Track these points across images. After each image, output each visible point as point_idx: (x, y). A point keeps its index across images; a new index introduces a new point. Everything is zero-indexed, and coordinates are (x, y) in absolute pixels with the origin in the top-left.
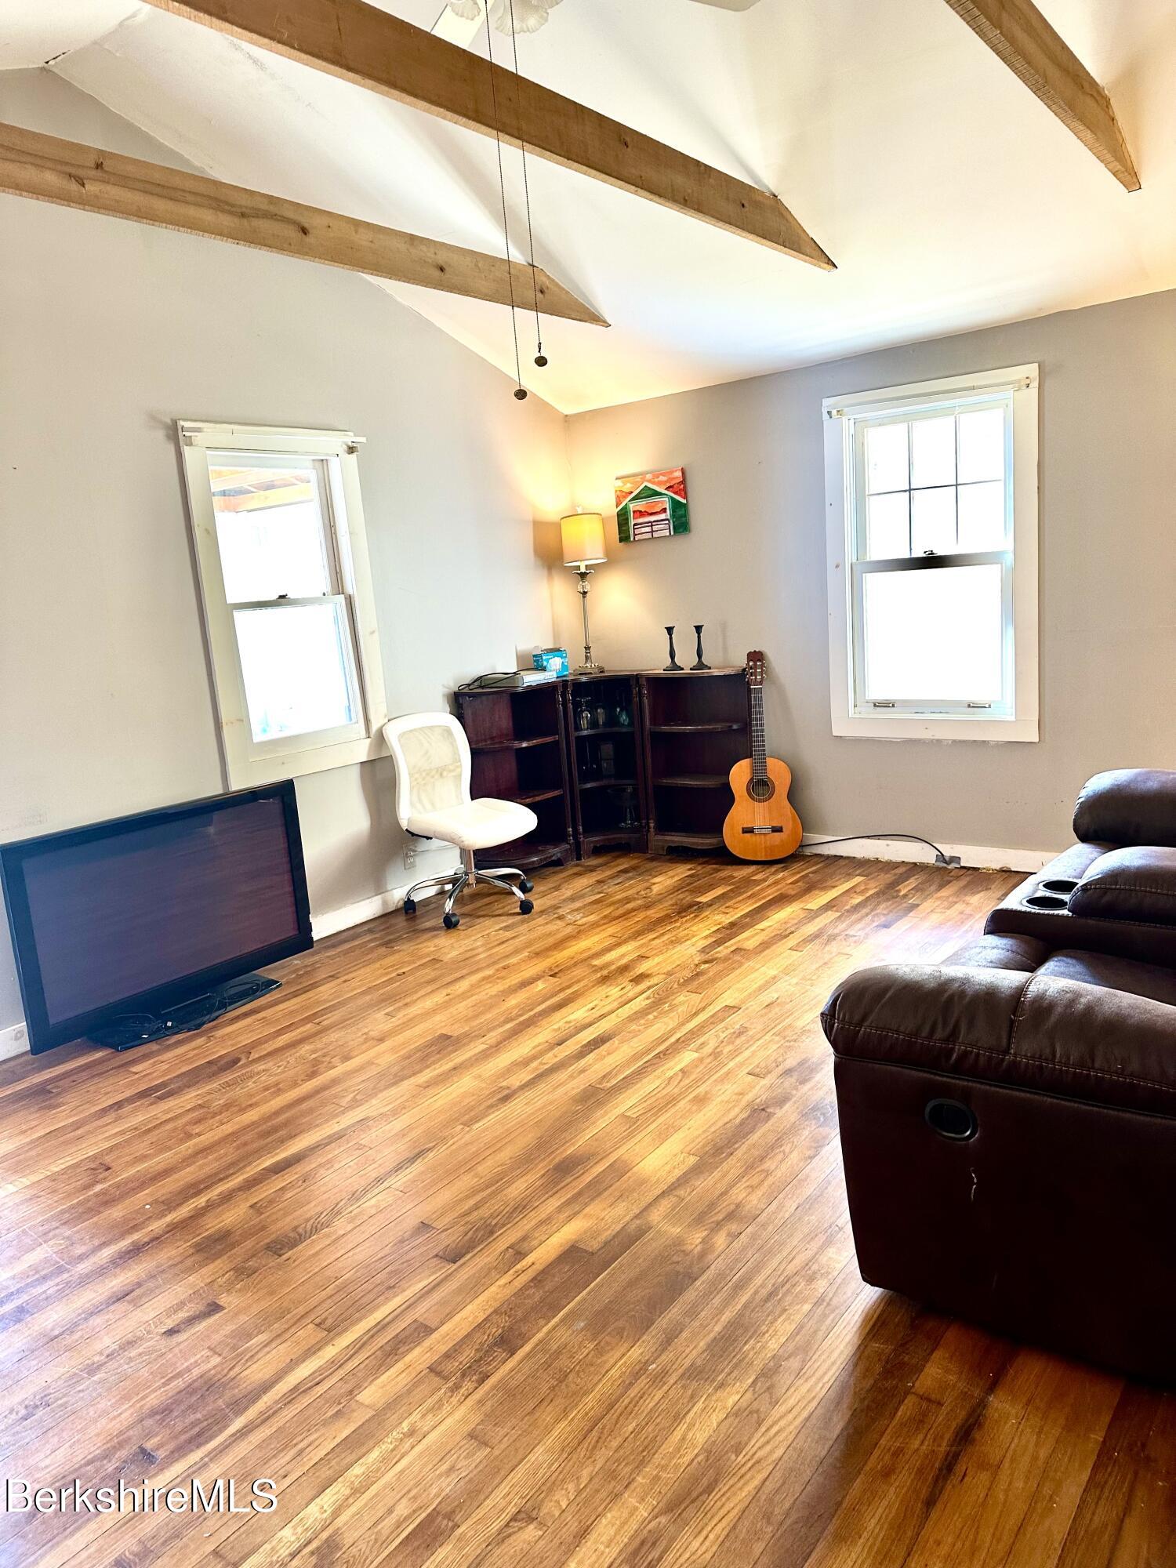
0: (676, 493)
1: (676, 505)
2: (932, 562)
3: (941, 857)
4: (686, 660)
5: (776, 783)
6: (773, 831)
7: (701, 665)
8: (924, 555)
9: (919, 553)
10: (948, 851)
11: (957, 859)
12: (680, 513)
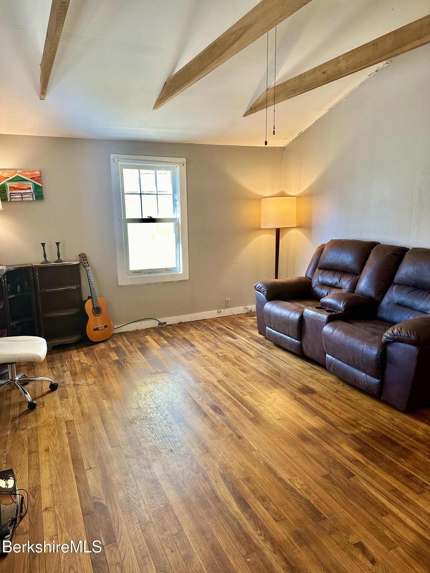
0: (36, 181)
1: (36, 187)
2: (151, 220)
3: (160, 323)
4: (52, 259)
5: (102, 307)
6: (105, 327)
7: (59, 261)
8: (148, 218)
9: (145, 217)
10: (162, 320)
11: (165, 323)
12: (39, 191)
